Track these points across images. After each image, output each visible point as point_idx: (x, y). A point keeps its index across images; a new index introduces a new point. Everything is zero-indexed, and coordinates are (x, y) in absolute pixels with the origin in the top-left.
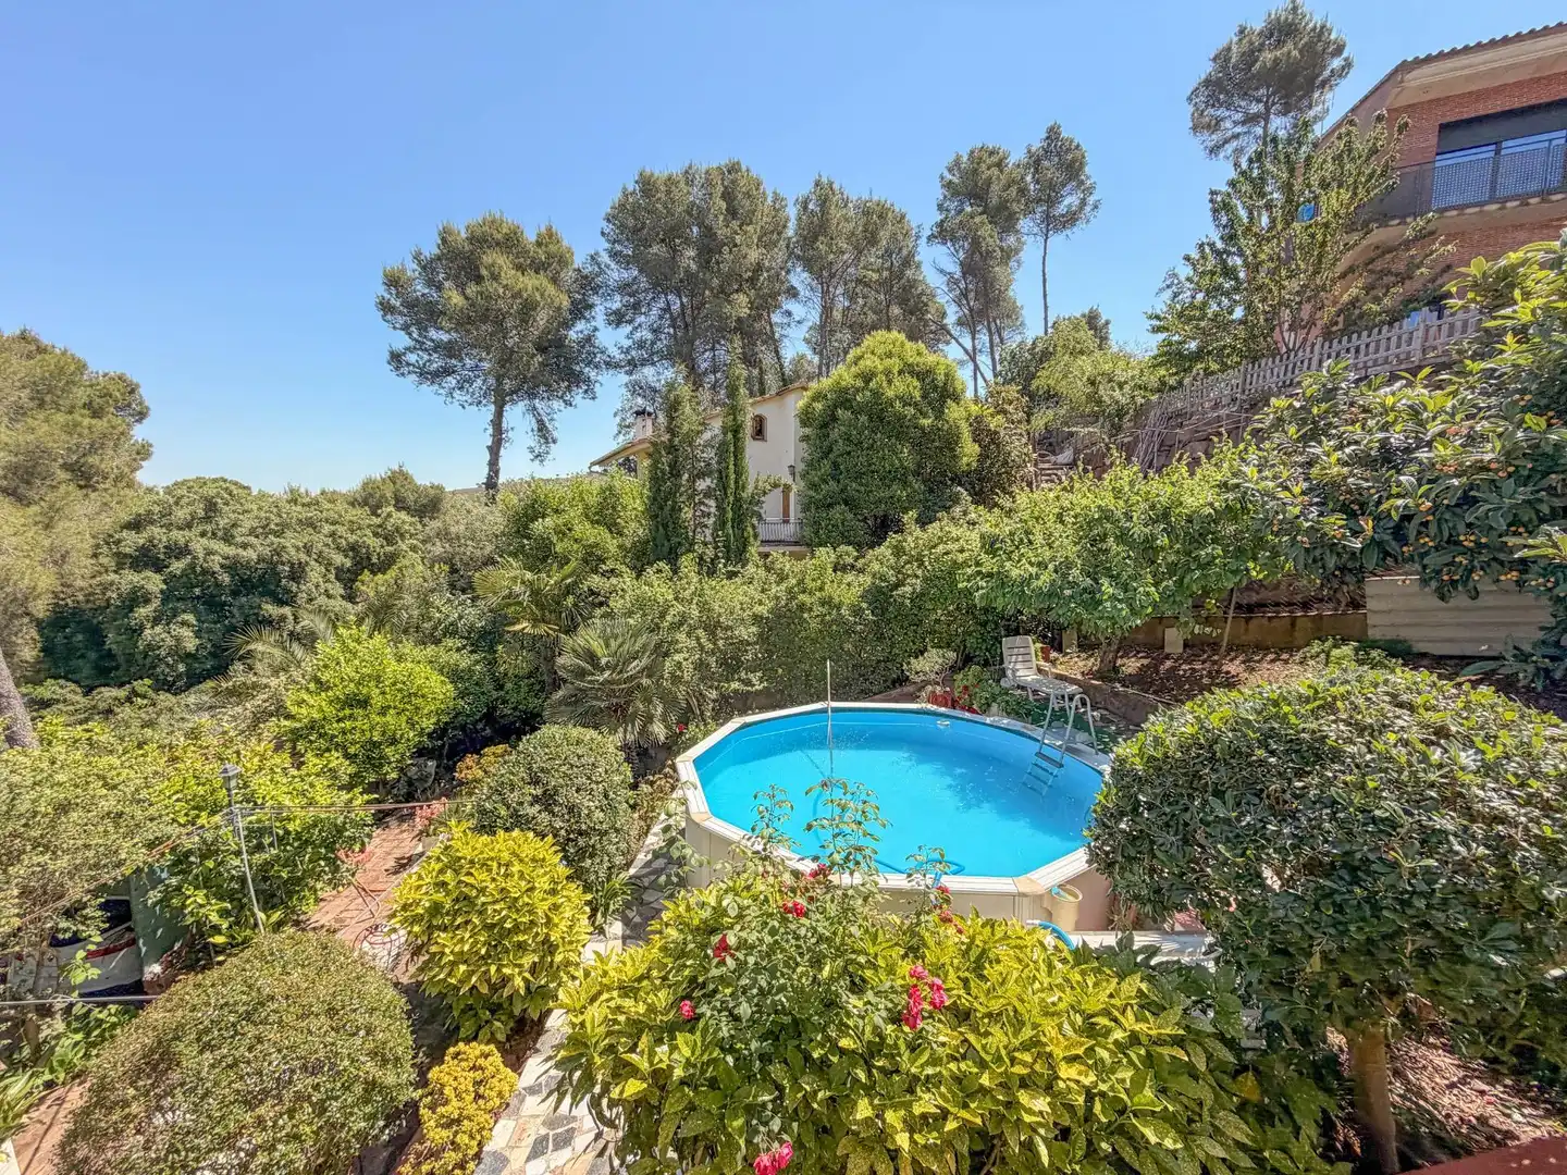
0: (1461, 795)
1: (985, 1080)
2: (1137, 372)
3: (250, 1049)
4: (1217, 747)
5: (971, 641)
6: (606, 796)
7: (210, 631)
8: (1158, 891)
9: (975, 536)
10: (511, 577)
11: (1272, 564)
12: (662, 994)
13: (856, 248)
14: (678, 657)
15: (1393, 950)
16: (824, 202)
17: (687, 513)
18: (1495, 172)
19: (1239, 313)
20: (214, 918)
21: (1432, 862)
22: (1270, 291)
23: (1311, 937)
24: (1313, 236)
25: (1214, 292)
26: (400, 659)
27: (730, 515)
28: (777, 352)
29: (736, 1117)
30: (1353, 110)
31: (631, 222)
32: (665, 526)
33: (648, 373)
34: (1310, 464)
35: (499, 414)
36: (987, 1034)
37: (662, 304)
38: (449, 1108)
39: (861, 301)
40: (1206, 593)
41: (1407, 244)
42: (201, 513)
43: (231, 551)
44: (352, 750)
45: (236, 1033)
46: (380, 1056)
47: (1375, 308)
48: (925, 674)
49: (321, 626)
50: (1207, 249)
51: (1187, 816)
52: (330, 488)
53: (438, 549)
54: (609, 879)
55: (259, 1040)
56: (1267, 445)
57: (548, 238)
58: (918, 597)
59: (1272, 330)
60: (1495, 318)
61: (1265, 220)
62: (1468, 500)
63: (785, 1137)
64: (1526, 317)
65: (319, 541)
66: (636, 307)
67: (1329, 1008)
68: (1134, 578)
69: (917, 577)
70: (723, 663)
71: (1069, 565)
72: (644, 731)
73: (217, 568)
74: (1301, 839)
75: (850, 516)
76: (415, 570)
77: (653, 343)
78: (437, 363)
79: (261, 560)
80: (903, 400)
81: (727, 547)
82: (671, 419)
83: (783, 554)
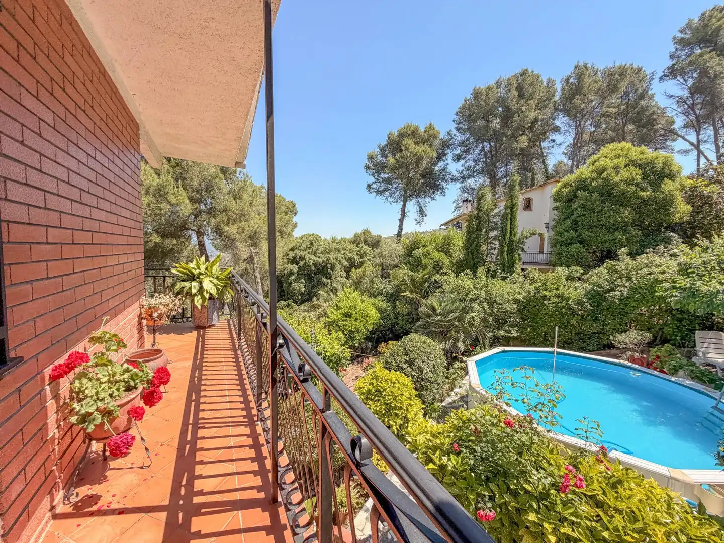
6: (434, 368)
7: (308, 286)
9: (674, 263)
10: (403, 273)
12: (447, 439)
13: (601, 96)
14: (472, 314)
16: (580, 76)
17: (484, 248)
26: (362, 301)
27: (506, 249)
29: (472, 494)
31: (467, 113)
32: (472, 254)
33: (471, 181)
35: (404, 205)
37: (480, 148)
39: (603, 126)
42: (309, 246)
43: (315, 259)
44: (345, 332)
48: (626, 344)
49: (339, 287)
52: (344, 237)
53: (378, 261)
54: (433, 403)
57: (429, 128)
58: (624, 299)
63: (493, 510)
65: (340, 256)
66: (467, 152)
69: (625, 286)
70: (497, 320)
72: (454, 345)
73: (311, 264)
75: (583, 250)
76: (369, 269)
77: (474, 167)
78: (383, 186)
79: (323, 262)
80: (627, 182)
81: (503, 265)
82: (479, 204)
83: (535, 269)
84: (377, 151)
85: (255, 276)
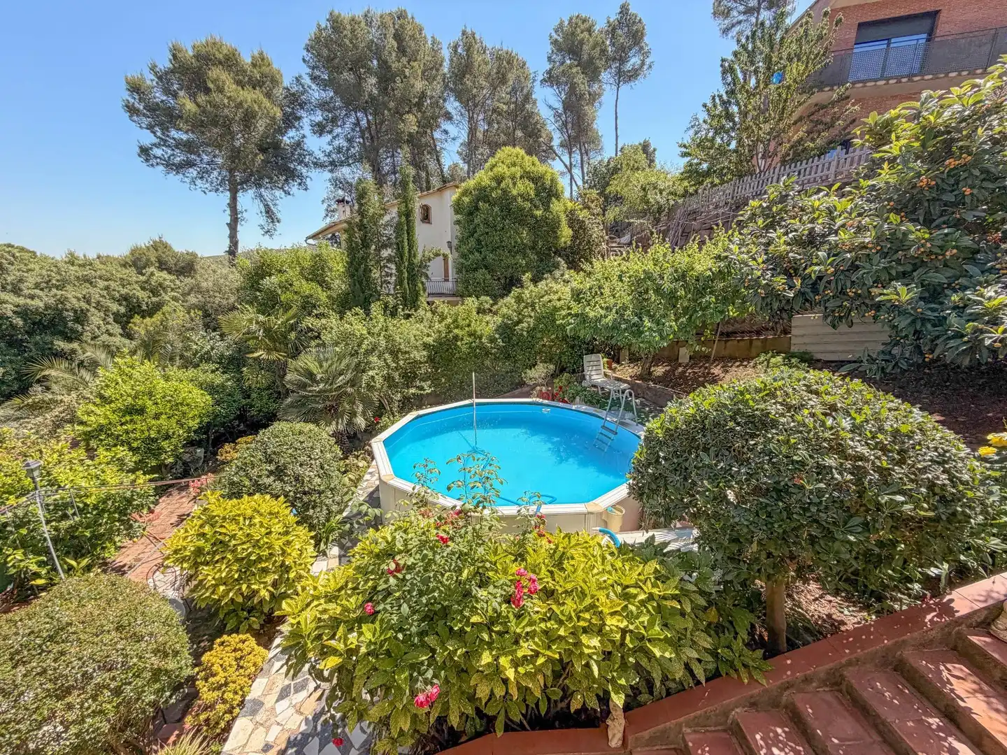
0: (840, 444)
1: (562, 632)
2: (671, 183)
3: (55, 660)
4: (707, 422)
5: (564, 358)
6: (322, 468)
7: (11, 362)
8: (668, 510)
9: (568, 289)
10: (248, 319)
11: (742, 309)
12: (353, 600)
13: (492, 85)
14: (371, 373)
15: (797, 536)
16: (468, 48)
17: (375, 274)
18: (886, 59)
19: (733, 145)
20: (34, 568)
21: (822, 485)
22: (753, 131)
23: (753, 532)
24: (779, 95)
25: (719, 130)
26: (167, 379)
27: (406, 275)
28: (438, 160)
29: (403, 672)
30: (811, 8)
31: (325, 52)
32: (360, 283)
33: (345, 172)
34: (768, 244)
35: (234, 199)
36: (564, 604)
37: (353, 120)
38: (217, 678)
39: (496, 126)
40: (704, 325)
41: (833, 103)
43: (21, 301)
44: (135, 445)
45: (43, 651)
46: (162, 652)
47: (812, 145)
48: (536, 379)
49: (101, 356)
50: (717, 100)
51: (687, 464)
52: (104, 253)
53: (192, 299)
54: (328, 520)
55: (62, 653)
56: (745, 231)
57: (260, 61)
58: (531, 331)
59: (752, 157)
60: (879, 152)
61: (753, 82)
62: (854, 267)
63: (435, 681)
64: (896, 152)
65: (95, 293)
66: (334, 121)
67: (759, 571)
68: (664, 316)
69: (531, 317)
70: (404, 376)
71: (625, 308)
72: (350, 423)
73: (10, 314)
74: (751, 475)
75: (488, 277)
77: (348, 149)
78: (180, 158)
79: (48, 308)
80: (523, 197)
81: (404, 298)
82: (361, 205)
83: (444, 302)
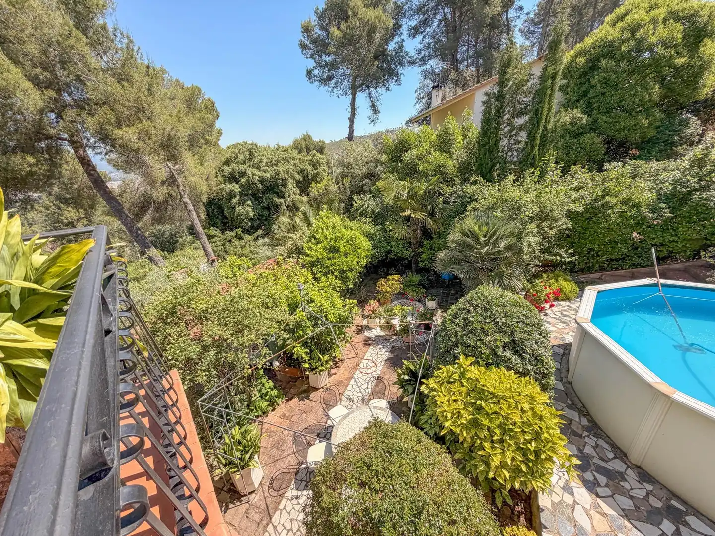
7: (256, 209)
10: (398, 185)
17: (504, 143)
20: (304, 356)
33: (432, 64)
35: (354, 99)
37: (440, 16)
42: (248, 157)
43: (261, 174)
65: (291, 168)
73: (257, 182)
78: (326, 73)
79: (271, 177)
80: (665, 44)
84: (314, 21)
85: (184, 203)
